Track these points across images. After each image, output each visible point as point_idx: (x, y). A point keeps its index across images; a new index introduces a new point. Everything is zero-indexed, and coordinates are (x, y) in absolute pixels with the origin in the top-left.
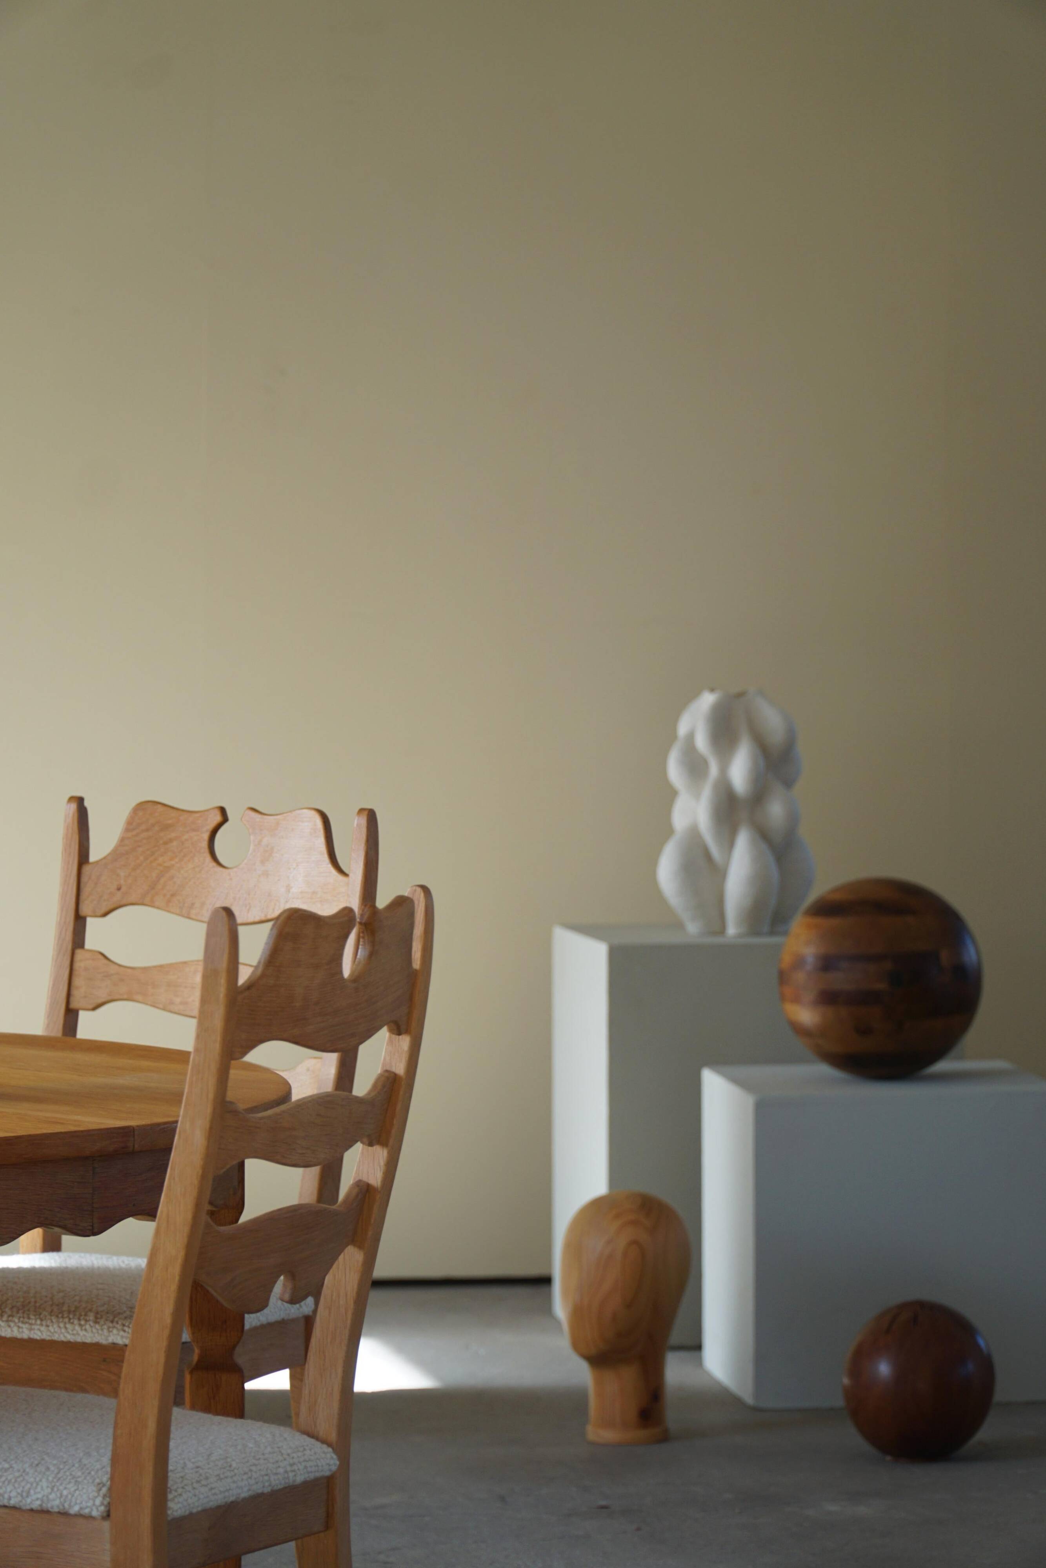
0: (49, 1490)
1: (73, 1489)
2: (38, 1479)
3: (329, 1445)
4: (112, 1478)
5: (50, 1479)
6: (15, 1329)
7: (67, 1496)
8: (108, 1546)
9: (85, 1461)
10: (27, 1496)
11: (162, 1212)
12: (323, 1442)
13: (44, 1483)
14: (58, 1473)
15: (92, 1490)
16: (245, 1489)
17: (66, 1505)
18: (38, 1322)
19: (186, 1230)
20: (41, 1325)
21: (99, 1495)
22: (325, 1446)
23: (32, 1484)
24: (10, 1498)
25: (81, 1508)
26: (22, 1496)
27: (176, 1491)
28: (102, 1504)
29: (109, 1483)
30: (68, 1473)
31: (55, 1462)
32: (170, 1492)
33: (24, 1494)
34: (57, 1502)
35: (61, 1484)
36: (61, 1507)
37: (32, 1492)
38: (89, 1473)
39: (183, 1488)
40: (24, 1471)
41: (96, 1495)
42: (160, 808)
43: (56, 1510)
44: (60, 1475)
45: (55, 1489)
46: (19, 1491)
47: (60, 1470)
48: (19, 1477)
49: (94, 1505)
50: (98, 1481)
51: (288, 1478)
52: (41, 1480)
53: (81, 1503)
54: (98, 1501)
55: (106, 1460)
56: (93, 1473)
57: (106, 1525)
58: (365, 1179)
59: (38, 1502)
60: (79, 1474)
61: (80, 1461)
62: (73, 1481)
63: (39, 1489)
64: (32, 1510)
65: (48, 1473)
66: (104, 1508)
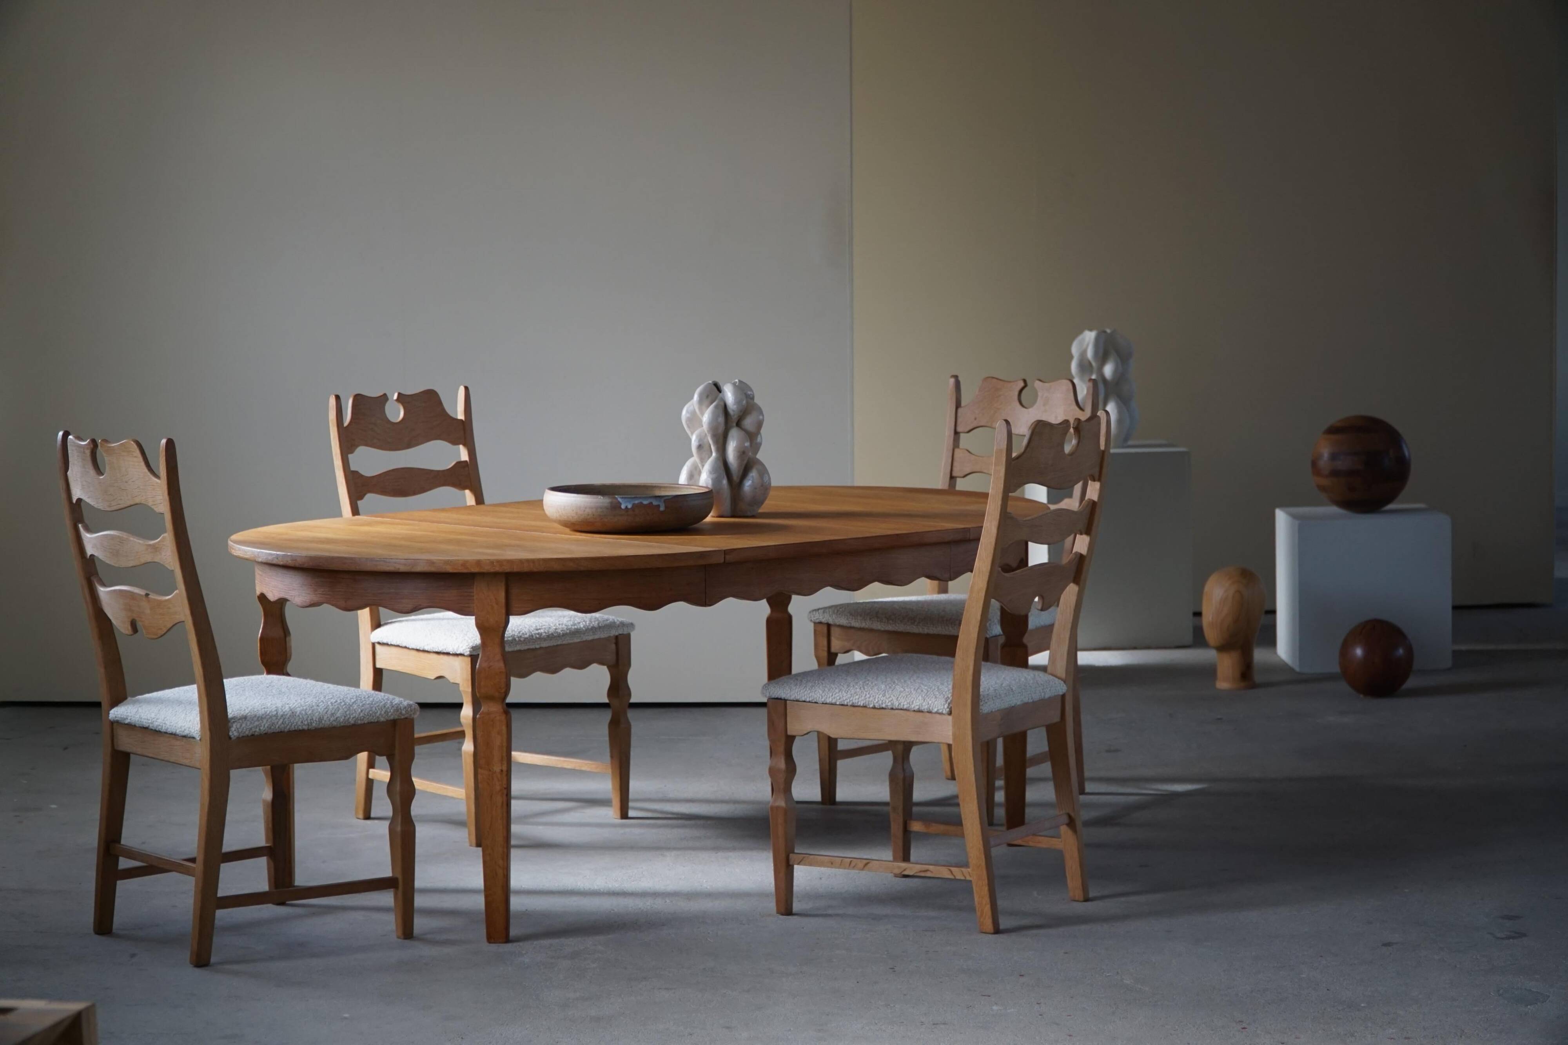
0: (923, 701)
1: (934, 701)
2: (917, 696)
3: (1062, 680)
4: (952, 696)
5: (923, 696)
6: (921, 629)
7: (931, 704)
8: (951, 728)
9: (940, 687)
10: (912, 704)
11: (976, 567)
12: (1059, 678)
13: (920, 698)
14: (927, 693)
15: (943, 701)
16: (1019, 700)
17: (931, 708)
18: (932, 626)
19: (988, 574)
20: (933, 627)
21: (946, 703)
22: (1060, 680)
23: (914, 698)
24: (904, 705)
25: (938, 710)
26: (909, 704)
27: (984, 701)
28: (948, 707)
29: (951, 698)
30: (932, 693)
31: (926, 688)
32: (981, 702)
33: (911, 703)
34: (927, 707)
35: (929, 698)
36: (928, 710)
37: (914, 702)
38: (942, 693)
39: (988, 699)
40: (911, 692)
42: (995, 380)
43: (926, 710)
44: (928, 694)
45: (925, 701)
46: (908, 702)
47: (928, 691)
48: (908, 695)
49: (944, 708)
50: (946, 696)
51: (1041, 695)
52: (919, 696)
53: (938, 707)
54: (946, 707)
55: (950, 687)
56: (944, 693)
57: (950, 718)
58: (1079, 551)
59: (917, 707)
60: (937, 693)
61: (938, 687)
62: (934, 697)
63: (918, 701)
64: (914, 711)
65: (922, 693)
66: (948, 709)
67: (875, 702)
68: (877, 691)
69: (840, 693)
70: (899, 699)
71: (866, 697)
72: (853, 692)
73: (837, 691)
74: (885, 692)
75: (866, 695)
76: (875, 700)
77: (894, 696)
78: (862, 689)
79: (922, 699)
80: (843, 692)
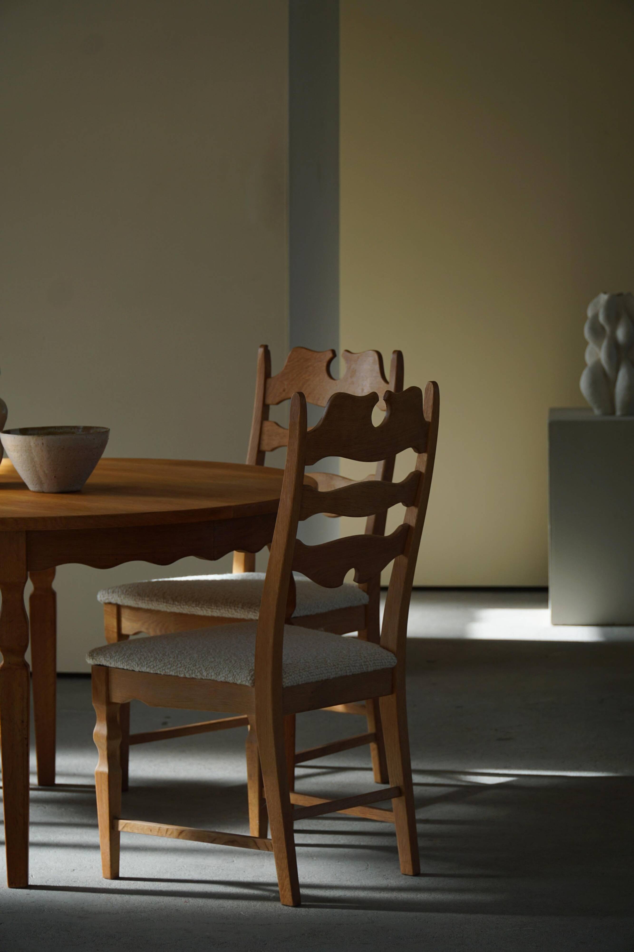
0: (228, 672)
1: (239, 674)
2: (224, 667)
3: (393, 653)
4: (255, 668)
5: (230, 666)
6: (205, 611)
7: (235, 675)
8: (253, 700)
10: (219, 676)
12: (389, 651)
15: (247, 672)
16: (333, 673)
17: (235, 679)
18: (216, 608)
21: (249, 675)
22: (390, 653)
23: (221, 669)
24: (212, 675)
25: (241, 682)
27: (284, 674)
28: (250, 679)
29: (254, 672)
30: (239, 664)
33: (218, 674)
34: (231, 679)
35: (234, 669)
36: (233, 681)
37: (221, 674)
38: (246, 666)
40: (219, 663)
41: (248, 675)
43: (231, 682)
44: (234, 666)
45: (231, 672)
46: (216, 672)
47: (234, 663)
48: (217, 665)
49: (247, 679)
50: (249, 669)
51: (363, 668)
52: (226, 667)
53: (241, 679)
57: (253, 690)
58: (408, 523)
59: (223, 679)
60: (242, 668)
62: (239, 668)
63: (223, 672)
64: (220, 681)
66: (251, 681)
67: (185, 672)
68: (189, 661)
69: (155, 662)
70: (208, 669)
71: (178, 666)
72: (166, 661)
73: (152, 659)
74: (196, 662)
75: (178, 664)
76: (185, 670)
77: (203, 666)
78: (176, 658)
79: (228, 670)
80: (158, 661)
